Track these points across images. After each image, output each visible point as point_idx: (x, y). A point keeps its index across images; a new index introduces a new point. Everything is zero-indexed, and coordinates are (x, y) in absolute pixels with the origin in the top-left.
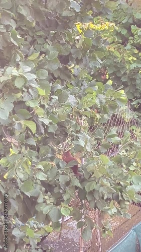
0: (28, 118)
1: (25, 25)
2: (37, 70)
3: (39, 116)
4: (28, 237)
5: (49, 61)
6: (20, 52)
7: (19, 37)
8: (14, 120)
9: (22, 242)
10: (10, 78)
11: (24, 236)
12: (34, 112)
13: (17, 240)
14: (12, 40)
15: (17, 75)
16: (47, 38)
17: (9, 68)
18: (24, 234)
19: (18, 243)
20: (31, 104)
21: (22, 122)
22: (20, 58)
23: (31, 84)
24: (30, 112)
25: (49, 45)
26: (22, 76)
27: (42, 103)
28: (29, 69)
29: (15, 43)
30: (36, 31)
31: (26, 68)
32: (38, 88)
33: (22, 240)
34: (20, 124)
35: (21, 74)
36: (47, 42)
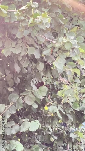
0: (74, 67)
1: (66, 11)
2: (77, 37)
3: (81, 65)
4: (79, 138)
5: (83, 31)
6: (66, 28)
7: (64, 18)
8: (66, 69)
9: (76, 141)
10: (62, 44)
11: (78, 137)
12: (77, 63)
13: (73, 140)
14: (60, 21)
15: (66, 42)
16: (79, 17)
17: (61, 38)
18: (77, 136)
19: (74, 141)
20: (75, 59)
21: (71, 70)
22: (66, 31)
23: (75, 46)
24: (75, 63)
25: (81, 20)
26: (69, 42)
27: (82, 57)
28: (73, 37)
29: (62, 23)
30: (72, 13)
31: (71, 37)
32: (79, 48)
33: (76, 139)
34: (70, 71)
35: (68, 41)
36: (80, 19)
